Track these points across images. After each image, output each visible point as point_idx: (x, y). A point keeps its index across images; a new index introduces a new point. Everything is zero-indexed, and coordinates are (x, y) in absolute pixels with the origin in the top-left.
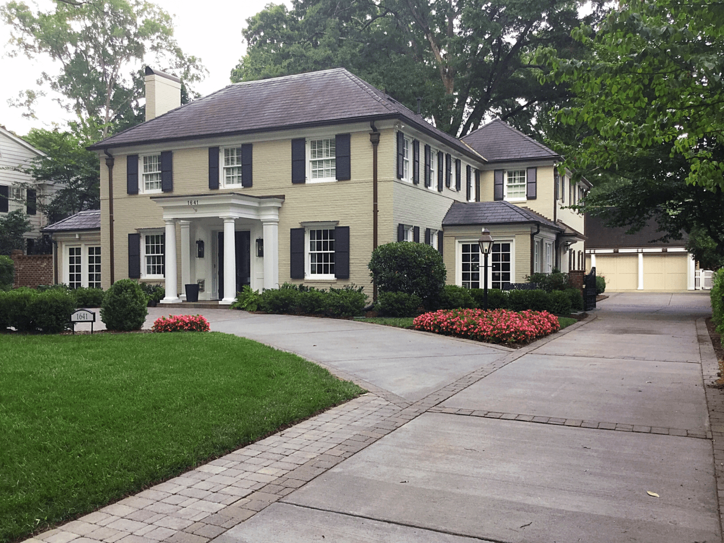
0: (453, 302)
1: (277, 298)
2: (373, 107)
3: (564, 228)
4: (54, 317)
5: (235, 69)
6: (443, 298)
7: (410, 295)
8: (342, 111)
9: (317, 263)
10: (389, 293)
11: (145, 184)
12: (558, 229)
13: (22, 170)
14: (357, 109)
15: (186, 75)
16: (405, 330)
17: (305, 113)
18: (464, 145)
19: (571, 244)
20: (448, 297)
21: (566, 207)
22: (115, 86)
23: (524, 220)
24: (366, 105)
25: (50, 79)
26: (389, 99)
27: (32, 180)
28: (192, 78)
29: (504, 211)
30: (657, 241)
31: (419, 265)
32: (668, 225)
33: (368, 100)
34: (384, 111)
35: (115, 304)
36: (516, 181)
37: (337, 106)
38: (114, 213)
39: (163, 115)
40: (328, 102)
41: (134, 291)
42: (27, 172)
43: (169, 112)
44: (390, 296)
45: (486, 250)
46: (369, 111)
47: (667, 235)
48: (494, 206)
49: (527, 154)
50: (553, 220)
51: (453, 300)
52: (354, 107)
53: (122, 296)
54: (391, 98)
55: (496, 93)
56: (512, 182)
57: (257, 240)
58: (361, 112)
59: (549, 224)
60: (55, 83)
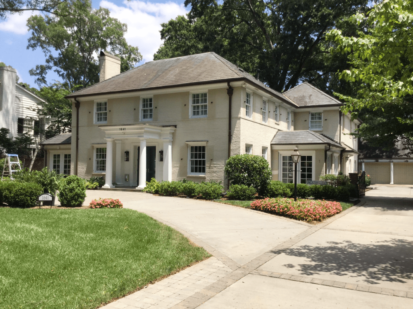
0: (276, 192)
1: (169, 187)
2: (229, 74)
3: (345, 147)
4: (29, 198)
5: (156, 53)
6: (270, 189)
7: (249, 187)
8: (211, 76)
9: (194, 166)
10: (237, 185)
11: (97, 118)
12: (342, 148)
13: (32, 109)
14: (220, 75)
15: (129, 58)
16: (245, 209)
17: (190, 77)
18: (285, 97)
19: (349, 157)
20: (273, 189)
21: (347, 134)
22: (89, 63)
23: (321, 142)
24: (225, 73)
25: (53, 60)
26: (240, 70)
27: (36, 115)
28: (132, 60)
29: (308, 136)
30: (402, 156)
31: (255, 169)
32: (410, 146)
33: (227, 70)
34: (236, 76)
35: (66, 190)
36: (316, 119)
37: (208, 74)
38: (79, 135)
39: (109, 79)
40: (203, 71)
41: (78, 182)
42: (34, 110)
43: (113, 77)
44: (237, 188)
45: (296, 161)
46: (227, 76)
47: (409, 153)
48: (303, 133)
49: (323, 102)
50: (339, 142)
51: (276, 190)
52: (218, 74)
53: (71, 186)
54: (241, 69)
55: (305, 67)
56: (313, 119)
57: (160, 152)
58: (222, 77)
59: (336, 144)
60: (56, 62)
